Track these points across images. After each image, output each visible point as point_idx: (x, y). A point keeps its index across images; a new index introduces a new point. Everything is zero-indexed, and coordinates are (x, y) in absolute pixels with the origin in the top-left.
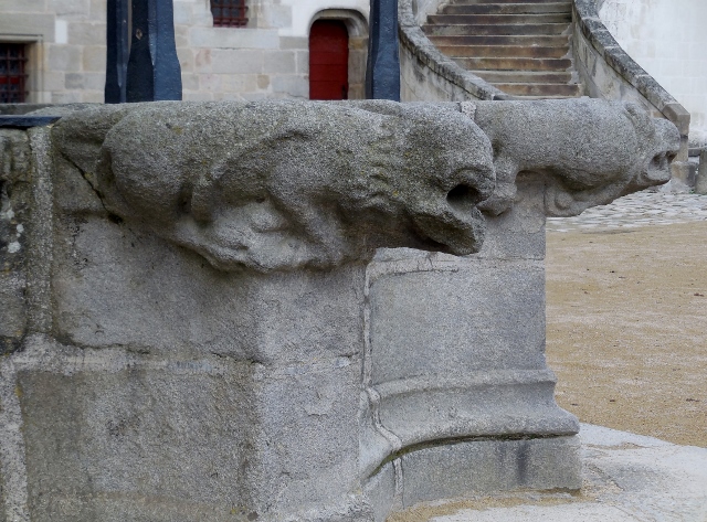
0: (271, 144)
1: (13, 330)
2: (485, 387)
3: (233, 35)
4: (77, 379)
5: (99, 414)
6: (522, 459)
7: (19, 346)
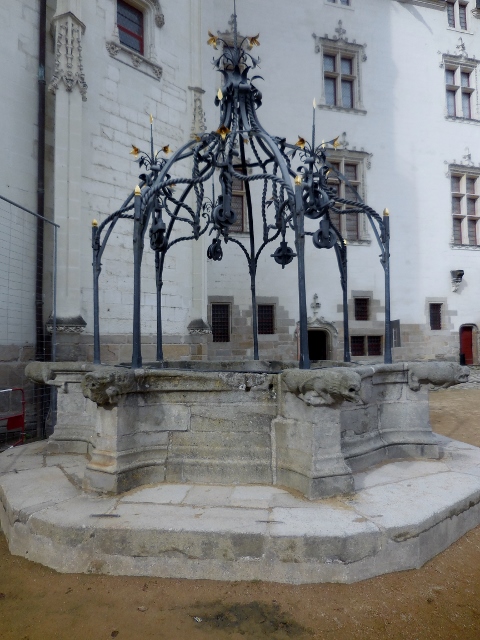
0: (314, 379)
1: (274, 414)
2: (413, 432)
3: (437, 332)
4: (285, 425)
5: (289, 432)
6: (422, 450)
7: (275, 417)
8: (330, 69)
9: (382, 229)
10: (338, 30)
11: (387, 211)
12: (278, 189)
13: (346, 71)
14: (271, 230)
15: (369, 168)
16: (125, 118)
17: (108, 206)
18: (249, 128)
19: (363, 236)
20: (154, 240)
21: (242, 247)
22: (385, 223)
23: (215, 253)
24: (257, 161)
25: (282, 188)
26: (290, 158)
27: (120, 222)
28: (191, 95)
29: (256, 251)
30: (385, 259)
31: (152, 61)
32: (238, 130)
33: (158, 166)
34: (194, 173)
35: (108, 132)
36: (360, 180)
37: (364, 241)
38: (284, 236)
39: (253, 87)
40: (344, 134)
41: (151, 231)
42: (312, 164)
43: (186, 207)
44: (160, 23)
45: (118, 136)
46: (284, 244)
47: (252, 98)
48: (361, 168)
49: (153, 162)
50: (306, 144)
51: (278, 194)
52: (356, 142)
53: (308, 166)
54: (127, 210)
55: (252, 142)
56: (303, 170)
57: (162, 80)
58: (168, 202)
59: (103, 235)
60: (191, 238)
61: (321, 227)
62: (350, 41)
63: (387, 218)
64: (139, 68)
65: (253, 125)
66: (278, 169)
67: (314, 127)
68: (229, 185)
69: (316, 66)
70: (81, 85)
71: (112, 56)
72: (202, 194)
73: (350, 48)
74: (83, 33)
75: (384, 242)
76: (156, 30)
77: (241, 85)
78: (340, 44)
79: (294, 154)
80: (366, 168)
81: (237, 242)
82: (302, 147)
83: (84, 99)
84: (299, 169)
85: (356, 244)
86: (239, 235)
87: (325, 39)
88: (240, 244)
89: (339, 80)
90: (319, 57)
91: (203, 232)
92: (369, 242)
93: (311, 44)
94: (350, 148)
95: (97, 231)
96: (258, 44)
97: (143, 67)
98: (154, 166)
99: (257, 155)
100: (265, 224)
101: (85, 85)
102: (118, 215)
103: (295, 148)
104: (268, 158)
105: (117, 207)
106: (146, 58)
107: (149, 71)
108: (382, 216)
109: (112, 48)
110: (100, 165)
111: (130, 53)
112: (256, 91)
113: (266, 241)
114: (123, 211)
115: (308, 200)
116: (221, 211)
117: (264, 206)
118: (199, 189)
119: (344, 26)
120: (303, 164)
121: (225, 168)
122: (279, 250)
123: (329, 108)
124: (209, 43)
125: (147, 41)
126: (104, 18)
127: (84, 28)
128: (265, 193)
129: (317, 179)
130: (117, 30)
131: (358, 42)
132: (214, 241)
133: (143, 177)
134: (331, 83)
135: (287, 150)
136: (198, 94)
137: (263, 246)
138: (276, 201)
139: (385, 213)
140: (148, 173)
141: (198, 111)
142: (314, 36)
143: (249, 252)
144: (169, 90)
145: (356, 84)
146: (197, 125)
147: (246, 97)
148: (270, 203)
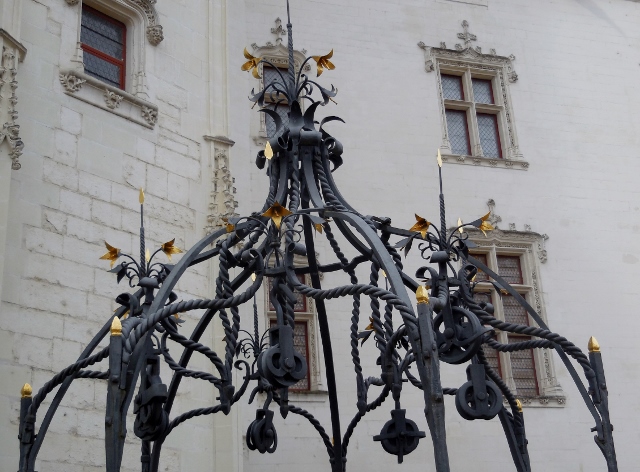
8: (455, 96)
9: (589, 377)
10: (461, 37)
11: (596, 343)
12: (382, 311)
13: (485, 100)
14: (372, 387)
15: (544, 261)
16: (87, 194)
17: (50, 354)
18: (322, 203)
19: (547, 389)
20: (144, 419)
21: (316, 423)
22: (593, 365)
23: (261, 437)
24: (338, 261)
25: (389, 308)
26: (400, 252)
27: (77, 385)
28: (209, 151)
29: (343, 431)
30: (604, 437)
31: (140, 97)
32: (300, 208)
33: (152, 279)
34: (219, 287)
35: (56, 220)
36: (529, 283)
37: (551, 398)
38: (397, 397)
39: (325, 135)
40: (491, 202)
41: (138, 401)
42: (443, 263)
43: (205, 351)
44: (155, 39)
45: (74, 226)
46: (398, 413)
47: (324, 153)
48: (529, 261)
49: (143, 272)
50: (431, 229)
51: (383, 320)
52: (513, 215)
53: (436, 267)
54: (91, 362)
55: (327, 229)
56: (427, 274)
57: (156, 127)
58: (170, 344)
59: (41, 413)
60: (214, 410)
61: (469, 377)
62: (485, 52)
63: (595, 356)
64: (116, 110)
65: (327, 199)
66: (381, 273)
67: (441, 197)
68: (288, 306)
69: (431, 93)
70: (13, 143)
71: (69, 93)
72: (237, 326)
73: (485, 62)
74: (21, 61)
75: (596, 402)
76: (149, 49)
77: (303, 132)
78: (467, 57)
79: (408, 247)
80: (538, 262)
81: (304, 414)
82: (423, 233)
83: (16, 166)
84: (420, 273)
85: (537, 404)
86: (301, 398)
87: (440, 50)
88: (310, 418)
89: (472, 113)
90: (434, 78)
91: (237, 398)
92: (560, 400)
93: (419, 59)
94: (504, 226)
95: (29, 405)
96: (332, 67)
97: (123, 109)
98: (145, 279)
99: (337, 250)
100: (360, 377)
101: (19, 143)
102: (73, 373)
103: (410, 236)
104: (359, 254)
105: (71, 358)
106: (129, 95)
107: (135, 114)
108: (586, 352)
109: (71, 82)
110: (39, 280)
111: (102, 88)
112: (332, 141)
113: (364, 408)
114: (84, 365)
115: (442, 328)
116: (276, 357)
117: (354, 343)
118: (230, 317)
119: (472, 30)
120: (427, 263)
121: (280, 277)
122: (390, 427)
123: (459, 160)
124: (245, 68)
125: (132, 67)
126: (60, 35)
127: (23, 52)
128: (355, 319)
129: (454, 289)
130: (81, 52)
131: (499, 53)
132: (260, 414)
133: (123, 299)
134: (459, 118)
135: (394, 240)
136: (221, 148)
137: (357, 419)
138: (379, 333)
139: (591, 347)
140: (133, 291)
141: (223, 177)
142: (422, 47)
143: (329, 432)
144: (169, 144)
145: (502, 118)
146: (221, 201)
147: (314, 153)
148: (366, 336)
